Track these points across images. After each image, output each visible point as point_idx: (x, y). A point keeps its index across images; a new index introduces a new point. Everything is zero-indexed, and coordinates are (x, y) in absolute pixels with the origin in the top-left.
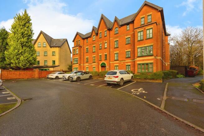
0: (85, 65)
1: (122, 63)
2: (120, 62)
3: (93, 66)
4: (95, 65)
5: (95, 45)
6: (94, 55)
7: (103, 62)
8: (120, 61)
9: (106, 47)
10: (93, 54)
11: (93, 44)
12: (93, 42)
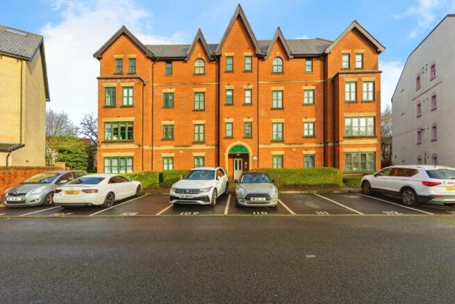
0: (155, 148)
1: (294, 150)
2: (288, 146)
3: (195, 154)
4: (202, 150)
5: (203, 90)
6: (198, 119)
7: (239, 143)
8: (289, 144)
9: (248, 101)
10: (195, 116)
11: (195, 85)
12: (196, 79)
